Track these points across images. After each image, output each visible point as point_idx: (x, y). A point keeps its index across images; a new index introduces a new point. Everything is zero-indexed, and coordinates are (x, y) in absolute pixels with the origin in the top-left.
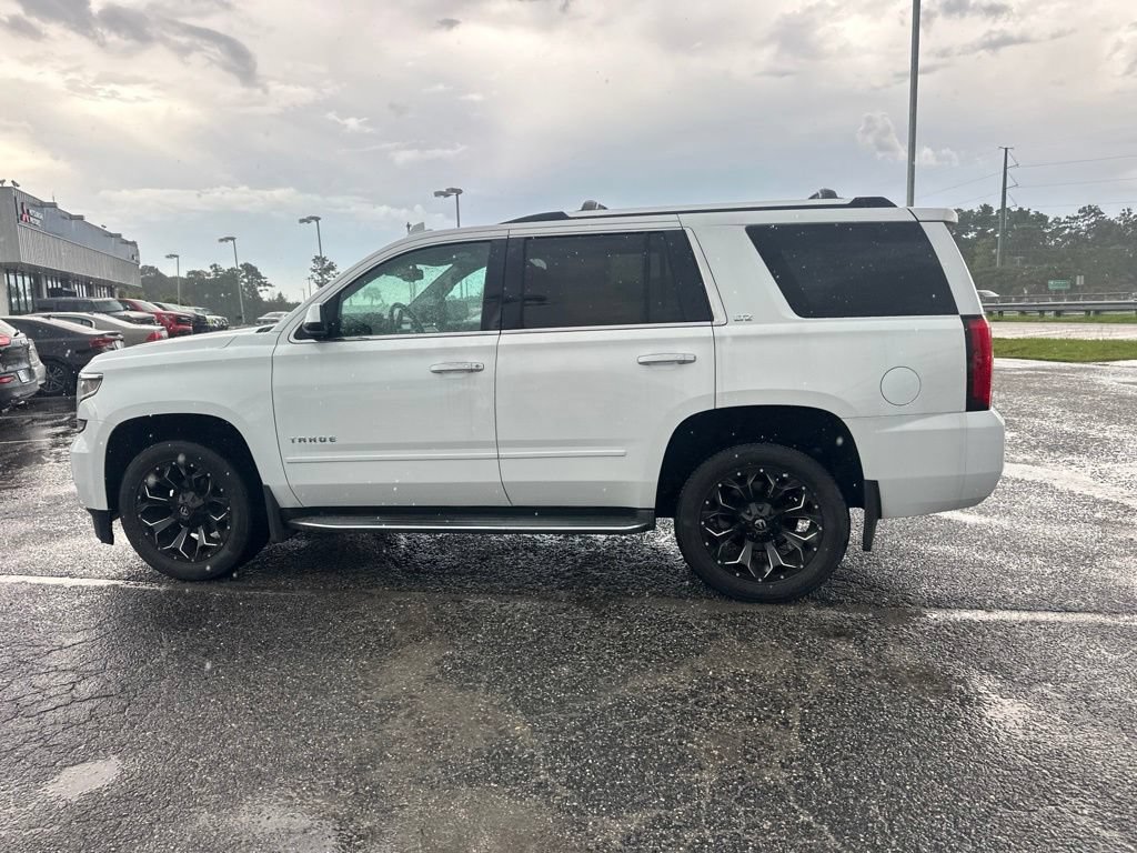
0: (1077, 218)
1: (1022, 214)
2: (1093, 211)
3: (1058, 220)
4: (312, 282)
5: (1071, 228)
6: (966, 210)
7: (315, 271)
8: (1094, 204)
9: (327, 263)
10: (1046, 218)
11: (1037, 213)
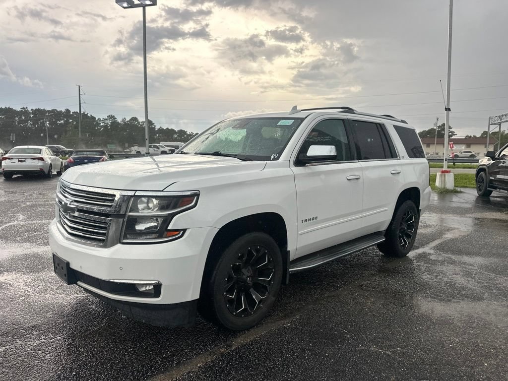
0: (107, 119)
1: (85, 116)
2: (113, 117)
3: (99, 119)
5: (105, 123)
6: (59, 110)
8: (113, 114)
10: (95, 118)
11: (91, 115)
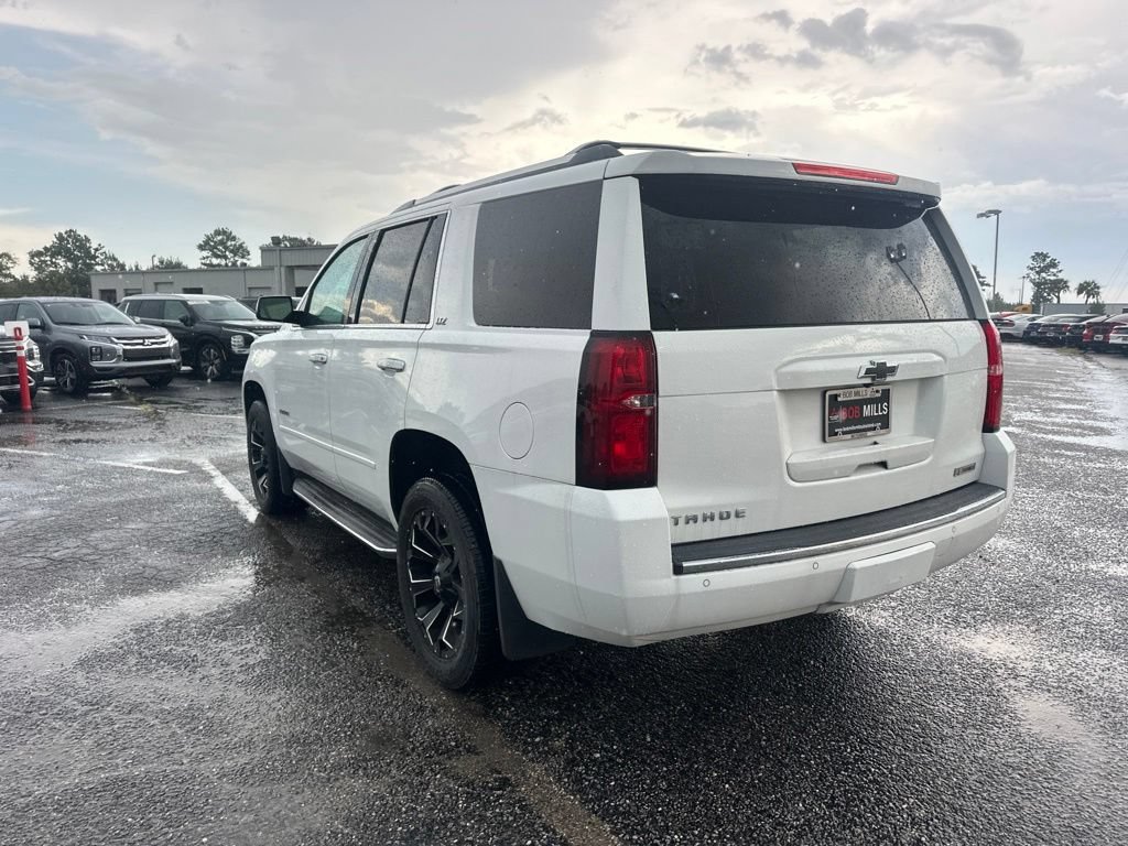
4: (1027, 281)
7: (1032, 269)
9: (1048, 260)
